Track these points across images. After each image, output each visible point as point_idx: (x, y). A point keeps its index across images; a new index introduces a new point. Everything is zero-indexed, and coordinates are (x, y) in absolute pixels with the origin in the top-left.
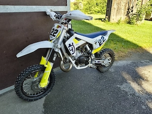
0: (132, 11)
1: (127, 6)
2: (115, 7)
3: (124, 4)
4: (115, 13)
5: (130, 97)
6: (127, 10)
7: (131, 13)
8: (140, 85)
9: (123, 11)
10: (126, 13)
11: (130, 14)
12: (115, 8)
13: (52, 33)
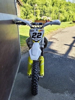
5: (61, 59)
13: (36, 36)
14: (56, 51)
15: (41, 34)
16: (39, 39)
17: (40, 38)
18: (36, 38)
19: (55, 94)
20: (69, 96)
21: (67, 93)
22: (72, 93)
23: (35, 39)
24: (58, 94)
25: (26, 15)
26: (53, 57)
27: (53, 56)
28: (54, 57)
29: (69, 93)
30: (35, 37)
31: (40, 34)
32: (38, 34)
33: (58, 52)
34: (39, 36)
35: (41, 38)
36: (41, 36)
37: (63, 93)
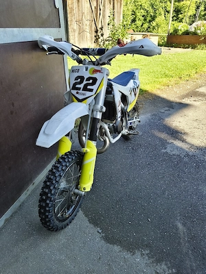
0: (102, 35)
1: (94, 26)
2: (75, 28)
3: (88, 23)
4: (77, 39)
5: (186, 159)
6: (94, 34)
7: (101, 38)
8: (183, 141)
9: (88, 34)
10: (94, 39)
11: (100, 40)
12: (74, 31)
13: (82, 86)
14: (185, 133)
15: (95, 80)
16: (88, 94)
17: (91, 90)
18: (81, 91)
19: (108, 244)
20: (143, 265)
21: (142, 255)
22: (158, 261)
23: (77, 93)
24: (117, 248)
25: (149, 19)
26: (163, 151)
27: (166, 148)
28: (168, 150)
29: (147, 258)
30: (79, 89)
31: (91, 81)
32: (88, 79)
33: (189, 139)
34: (89, 87)
35: (94, 91)
36: (94, 87)
37: (131, 252)
